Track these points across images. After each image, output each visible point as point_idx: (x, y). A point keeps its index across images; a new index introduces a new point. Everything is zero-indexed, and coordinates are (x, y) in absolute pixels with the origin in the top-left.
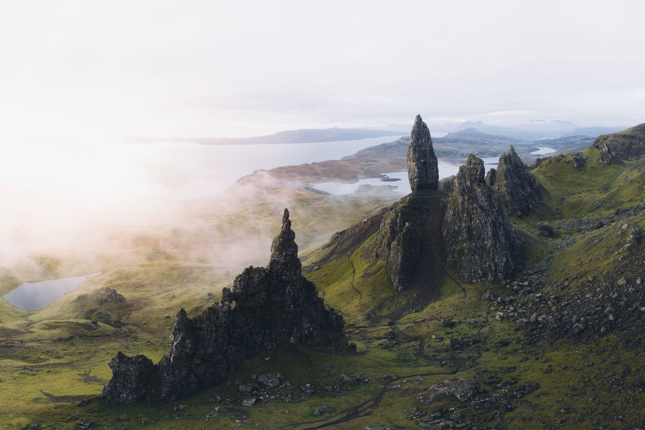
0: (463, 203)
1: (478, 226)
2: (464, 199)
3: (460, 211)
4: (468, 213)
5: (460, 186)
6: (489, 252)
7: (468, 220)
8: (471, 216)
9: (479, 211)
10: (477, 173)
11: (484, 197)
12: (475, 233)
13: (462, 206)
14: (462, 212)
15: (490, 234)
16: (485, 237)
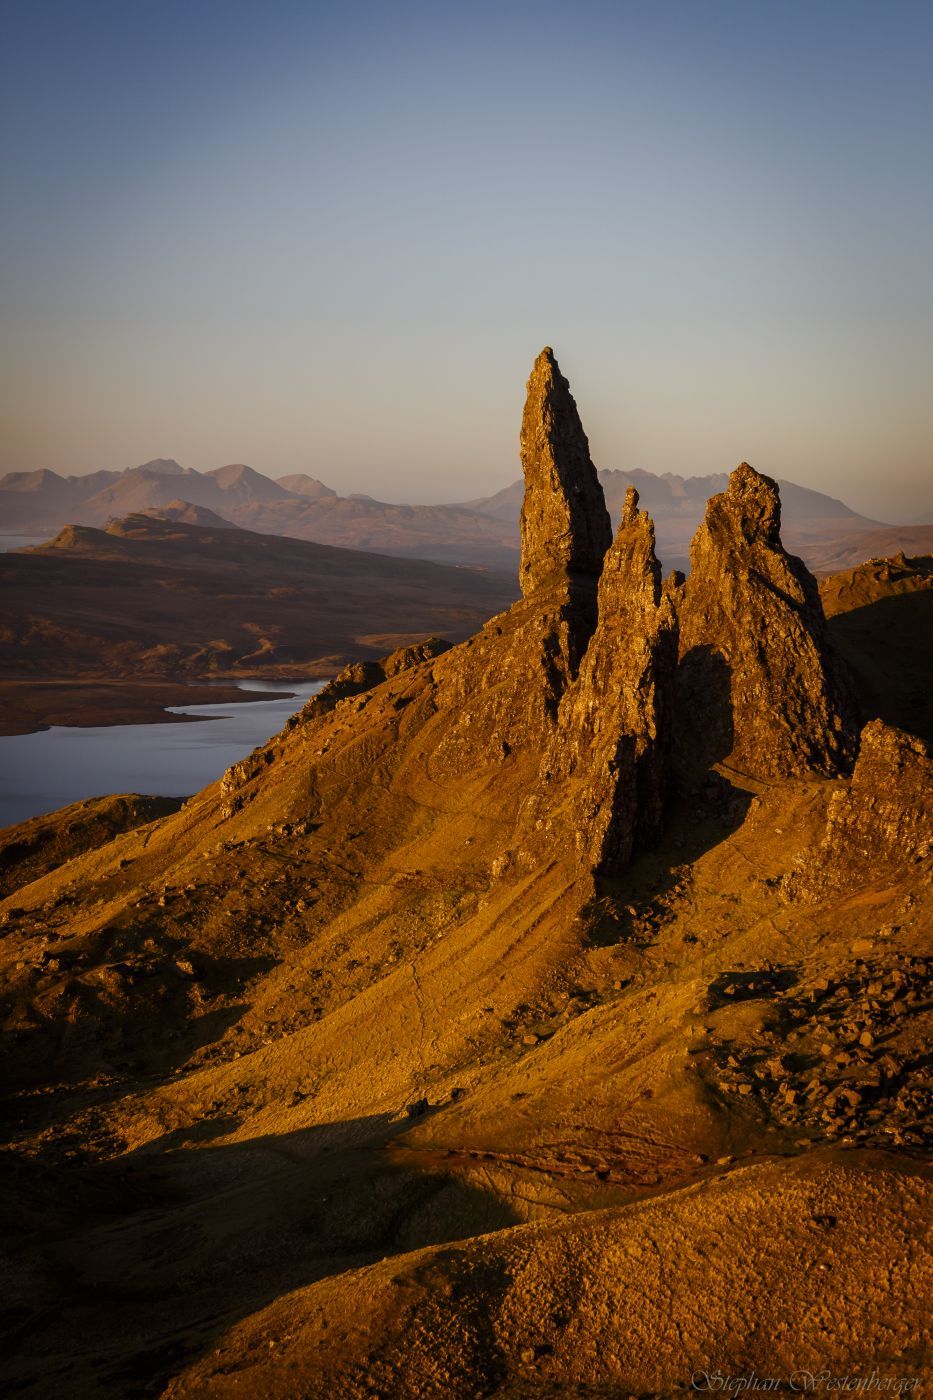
0: (735, 589)
1: (785, 643)
2: (736, 578)
3: (728, 613)
4: (755, 615)
5: (720, 549)
6: (819, 708)
7: (757, 630)
8: (763, 620)
9: (783, 606)
10: (762, 514)
11: (789, 574)
12: (777, 661)
13: (733, 597)
14: (734, 614)
15: (816, 662)
16: (805, 670)
